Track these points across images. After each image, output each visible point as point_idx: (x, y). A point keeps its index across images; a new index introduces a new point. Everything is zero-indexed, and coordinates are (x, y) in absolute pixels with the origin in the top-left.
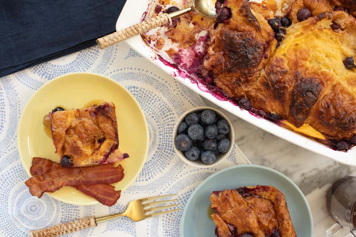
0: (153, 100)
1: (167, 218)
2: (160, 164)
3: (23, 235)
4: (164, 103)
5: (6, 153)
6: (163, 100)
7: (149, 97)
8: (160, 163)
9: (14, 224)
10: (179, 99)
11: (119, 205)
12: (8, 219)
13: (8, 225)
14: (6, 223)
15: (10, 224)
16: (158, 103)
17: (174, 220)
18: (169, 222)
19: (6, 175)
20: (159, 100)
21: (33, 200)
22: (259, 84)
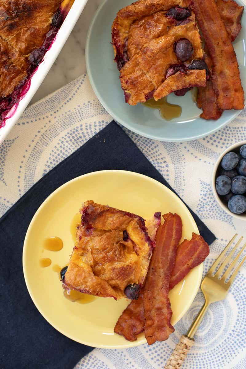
0: (63, 150)
1: (219, 142)
2: (147, 147)
3: (233, 336)
4: (66, 136)
5: (122, 352)
6: (63, 138)
7: (57, 156)
8: (145, 147)
9: (217, 347)
10: (61, 117)
11: (199, 204)
12: (210, 354)
13: (219, 354)
14: (215, 358)
15: (217, 352)
16: (66, 144)
17: (223, 132)
18: (225, 140)
19: (152, 353)
20: (62, 142)
21: (187, 319)
22: (11, 37)
